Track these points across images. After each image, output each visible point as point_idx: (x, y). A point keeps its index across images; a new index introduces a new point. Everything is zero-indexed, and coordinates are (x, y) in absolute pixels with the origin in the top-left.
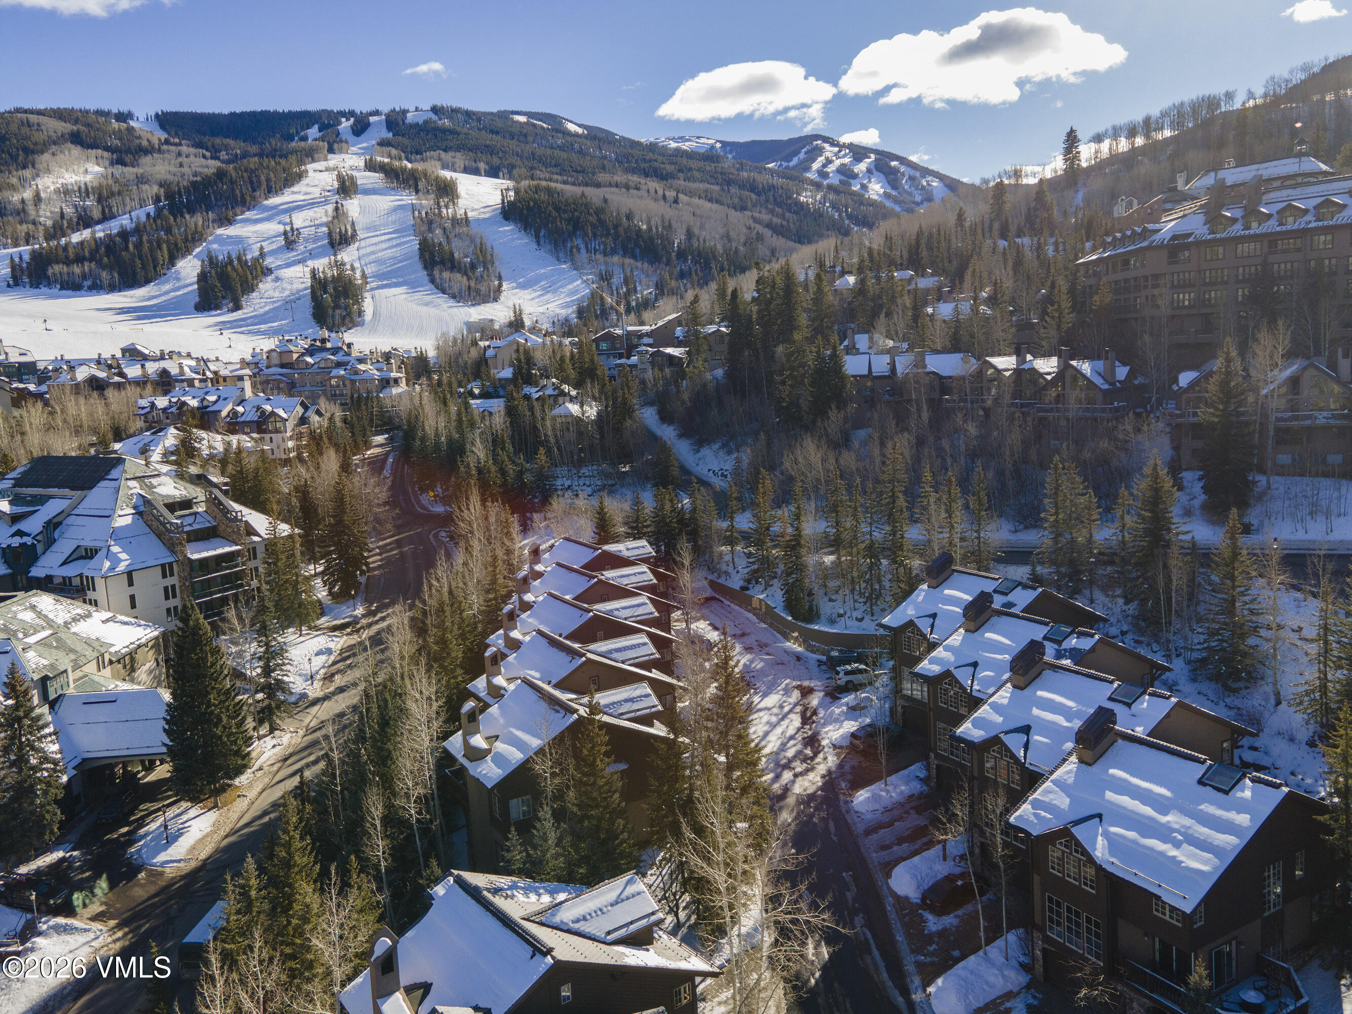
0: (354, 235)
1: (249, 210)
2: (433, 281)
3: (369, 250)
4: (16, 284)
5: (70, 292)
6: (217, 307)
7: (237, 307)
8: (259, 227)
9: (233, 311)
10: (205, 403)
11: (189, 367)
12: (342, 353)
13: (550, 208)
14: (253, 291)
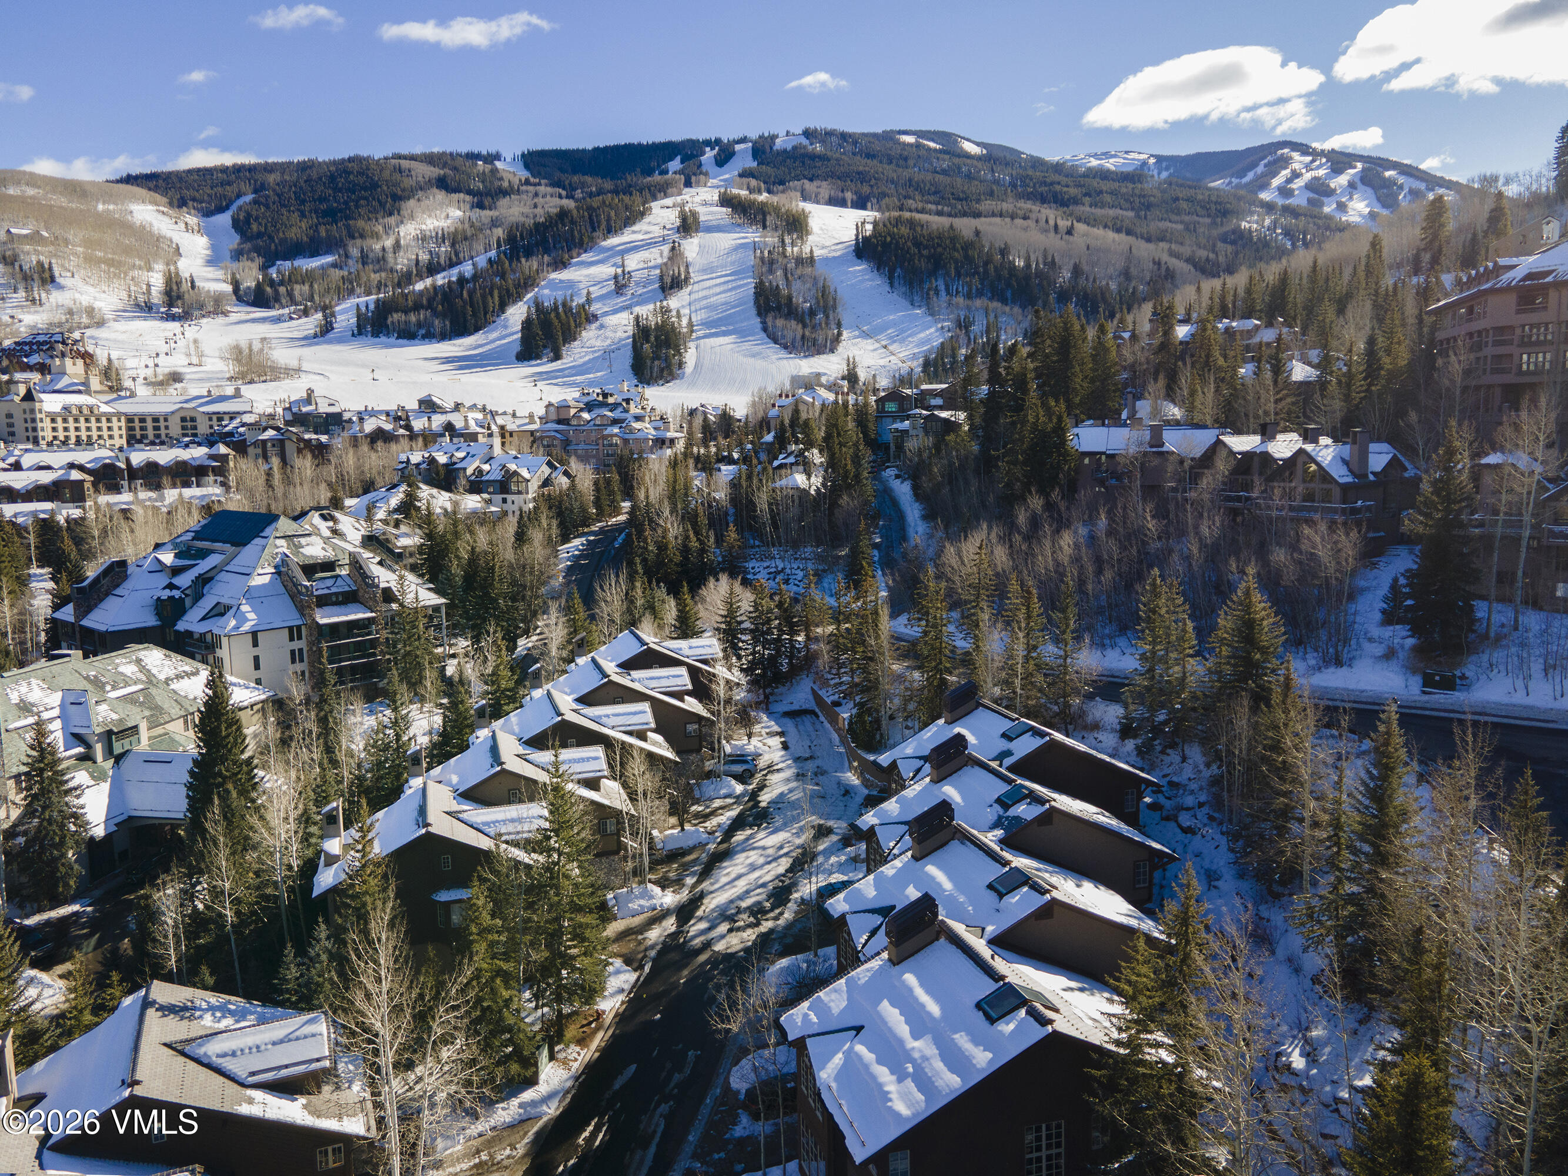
0: (687, 279)
1: (585, 251)
2: (765, 329)
3: (701, 294)
4: (360, 333)
5: (405, 341)
6: (538, 357)
7: (557, 357)
8: (593, 270)
9: (552, 361)
10: (454, 459)
11: (476, 420)
12: (620, 409)
13: (909, 244)
14: (575, 340)
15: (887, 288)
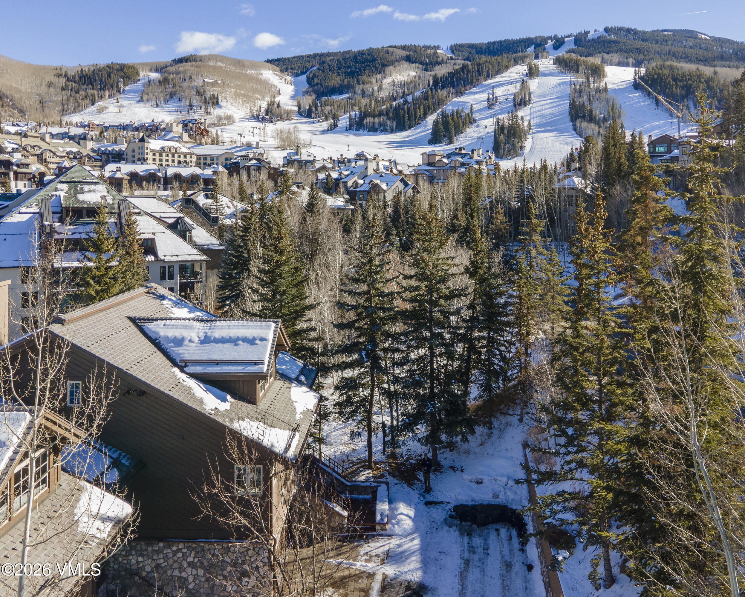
0: (529, 100)
1: (474, 87)
2: (575, 129)
3: (537, 109)
4: (350, 129)
5: (372, 133)
6: (440, 142)
7: (451, 142)
9: (448, 145)
12: (468, 157)
13: (670, 79)
14: (462, 133)
15: (654, 106)
